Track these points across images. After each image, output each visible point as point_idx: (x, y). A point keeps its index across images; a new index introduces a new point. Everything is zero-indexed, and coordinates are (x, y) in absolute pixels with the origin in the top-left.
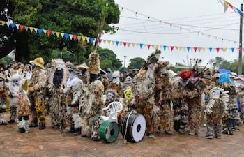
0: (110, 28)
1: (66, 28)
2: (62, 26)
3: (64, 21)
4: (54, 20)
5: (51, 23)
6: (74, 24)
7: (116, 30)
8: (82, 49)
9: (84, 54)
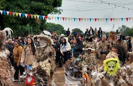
0: (57, 10)
1: (26, 11)
2: (23, 9)
3: (25, 6)
4: (18, 5)
5: (16, 8)
6: (31, 8)
7: (61, 12)
8: (38, 24)
9: (39, 27)
